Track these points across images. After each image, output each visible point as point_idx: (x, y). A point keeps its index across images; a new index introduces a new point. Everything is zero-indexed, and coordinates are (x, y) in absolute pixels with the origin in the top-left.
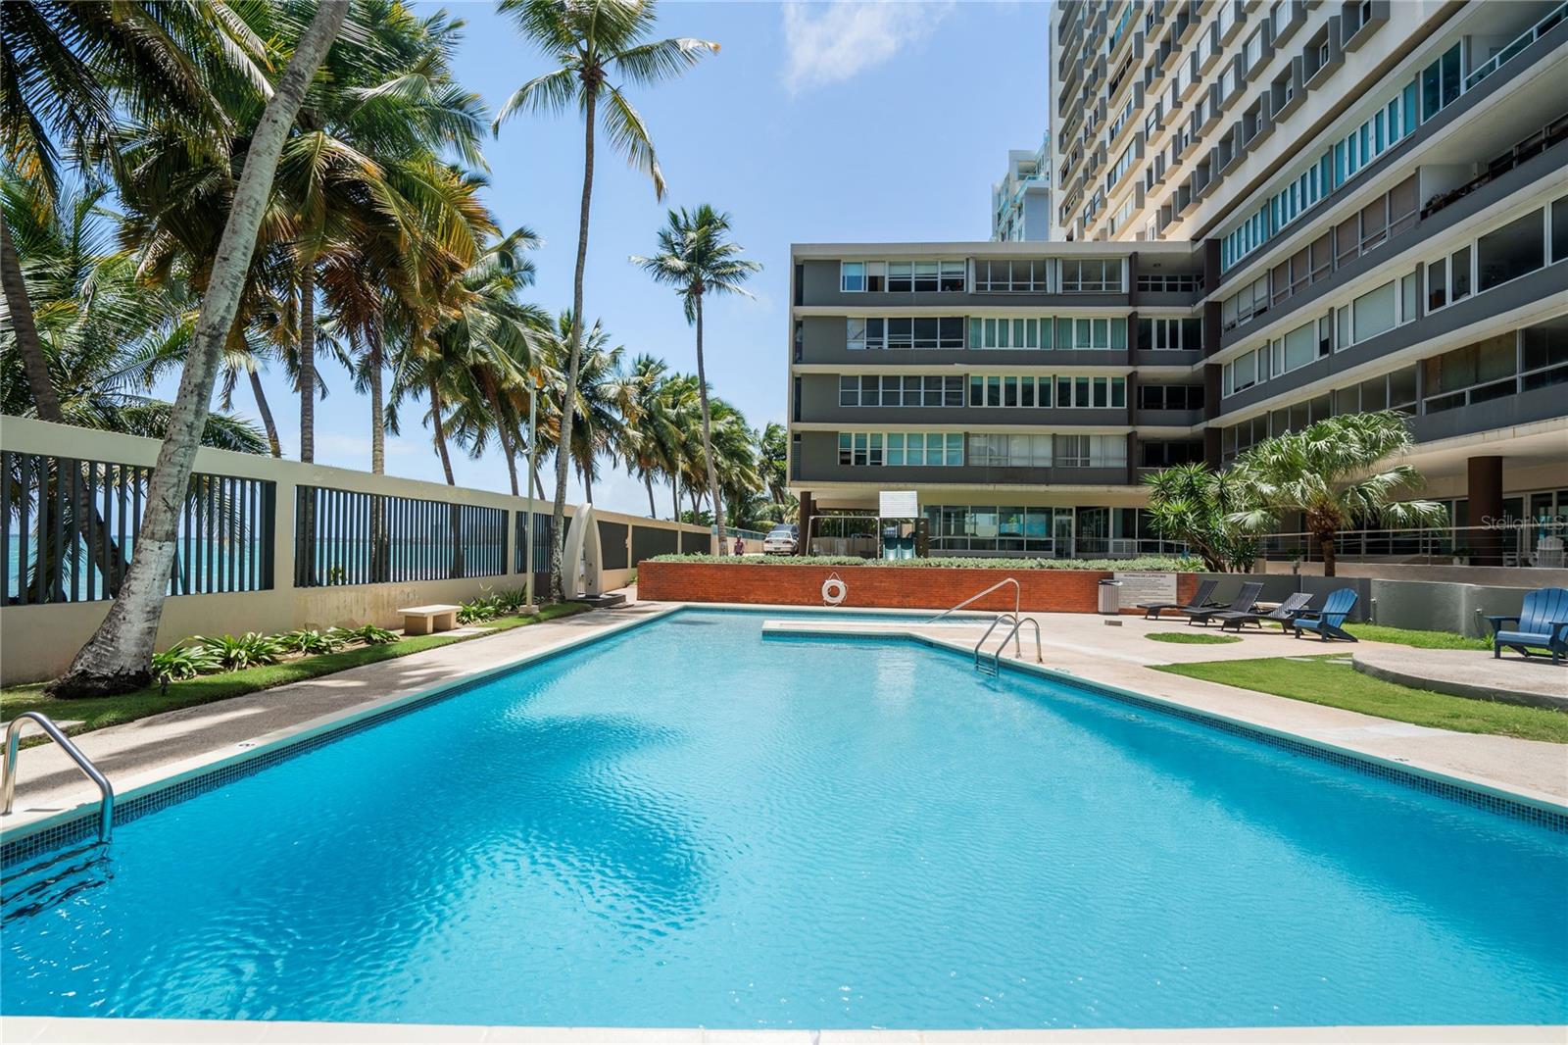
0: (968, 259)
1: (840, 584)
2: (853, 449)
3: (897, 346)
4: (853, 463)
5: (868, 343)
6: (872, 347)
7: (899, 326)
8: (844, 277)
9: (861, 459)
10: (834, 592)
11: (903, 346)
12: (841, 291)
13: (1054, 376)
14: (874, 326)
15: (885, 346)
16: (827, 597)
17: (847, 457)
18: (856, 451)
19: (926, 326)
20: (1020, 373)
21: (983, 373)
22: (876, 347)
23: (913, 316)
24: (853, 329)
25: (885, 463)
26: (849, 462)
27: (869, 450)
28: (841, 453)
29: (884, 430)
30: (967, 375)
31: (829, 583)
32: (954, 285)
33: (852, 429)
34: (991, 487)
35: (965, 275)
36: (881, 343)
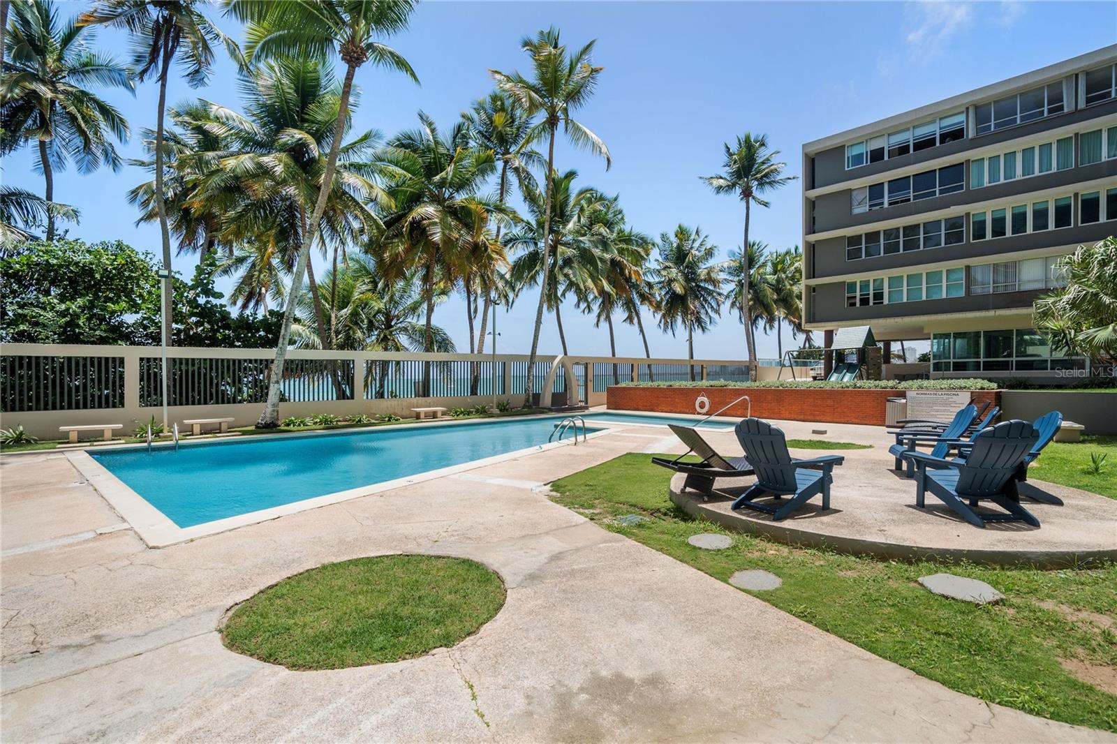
0: (967, 109)
1: (705, 399)
2: (858, 294)
3: (897, 203)
4: (858, 305)
5: (870, 206)
6: (874, 208)
7: (897, 185)
8: (848, 158)
9: (865, 301)
10: (702, 405)
11: (902, 201)
12: (846, 169)
13: (1076, 195)
14: (876, 191)
15: (886, 205)
16: (698, 409)
17: (853, 301)
18: (861, 295)
19: (924, 180)
20: (1028, 201)
21: (986, 209)
22: (878, 207)
23: (911, 174)
24: (857, 197)
25: (886, 301)
26: (854, 304)
27: (871, 292)
28: (848, 298)
29: (885, 275)
30: (968, 214)
31: (700, 399)
32: (957, 134)
33: (857, 278)
35: (965, 124)
36: (882, 203)
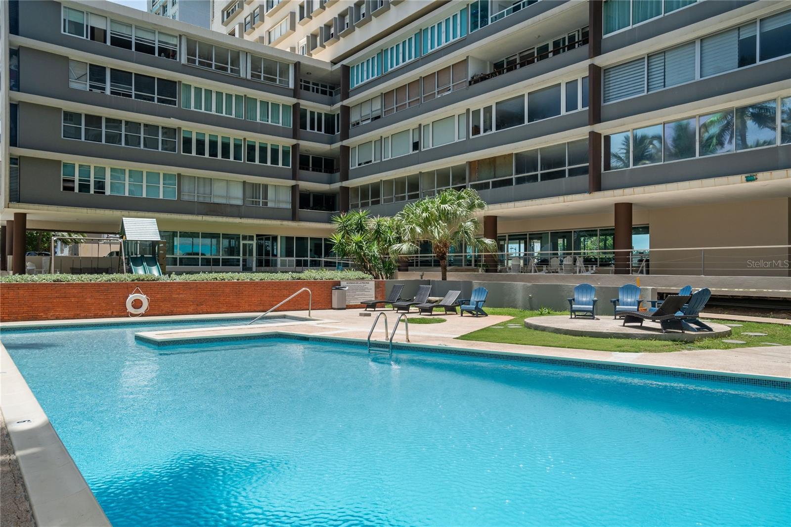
0: (180, 36)
1: (143, 298)
2: (77, 178)
3: (119, 94)
4: (77, 190)
5: (91, 86)
6: (94, 90)
7: (120, 76)
8: (65, 20)
9: (84, 187)
10: (137, 304)
11: (124, 95)
12: (62, 32)
13: (245, 139)
14: (97, 72)
15: (108, 92)
16: (130, 309)
17: (70, 185)
18: (80, 180)
19: (144, 83)
20: (221, 133)
21: (194, 129)
22: (99, 91)
23: (133, 72)
24: (75, 71)
25: (108, 192)
26: (72, 189)
27: (92, 179)
28: (64, 180)
29: (108, 164)
30: (180, 129)
31: (132, 297)
32: (168, 53)
33: (77, 160)
34: (199, 218)
35: (178, 48)
36: (104, 89)
